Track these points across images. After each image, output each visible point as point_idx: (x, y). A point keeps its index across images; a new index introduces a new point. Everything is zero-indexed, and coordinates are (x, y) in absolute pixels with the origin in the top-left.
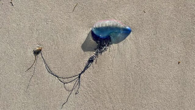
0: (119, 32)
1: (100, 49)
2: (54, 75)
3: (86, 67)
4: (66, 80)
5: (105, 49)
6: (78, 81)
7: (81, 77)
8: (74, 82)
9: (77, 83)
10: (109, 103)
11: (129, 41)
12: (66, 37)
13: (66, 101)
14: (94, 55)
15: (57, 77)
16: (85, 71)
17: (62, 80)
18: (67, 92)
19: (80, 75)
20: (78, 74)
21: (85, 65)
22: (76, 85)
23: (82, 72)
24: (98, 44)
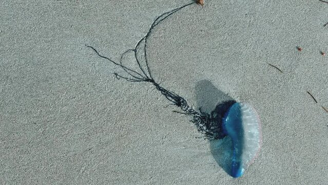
0: (232, 154)
1: (202, 119)
2: (151, 29)
3: (166, 93)
4: (141, 53)
5: (201, 129)
6: (141, 77)
7: (147, 83)
8: (138, 70)
9: (137, 76)
10: (99, 140)
11: (217, 174)
12: (223, 52)
13: (100, 53)
14: (190, 106)
15: (147, 36)
16: (160, 90)
17: (142, 45)
18: (118, 56)
19: (152, 81)
20: (153, 76)
21: (171, 90)
22: (133, 73)
23: (157, 85)
24: (209, 114)
